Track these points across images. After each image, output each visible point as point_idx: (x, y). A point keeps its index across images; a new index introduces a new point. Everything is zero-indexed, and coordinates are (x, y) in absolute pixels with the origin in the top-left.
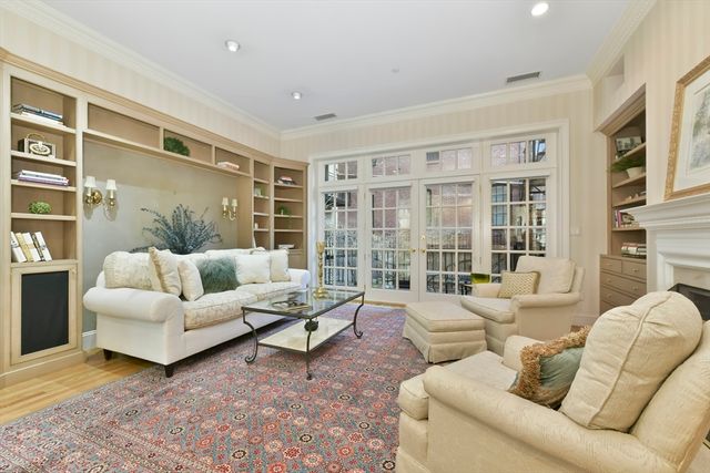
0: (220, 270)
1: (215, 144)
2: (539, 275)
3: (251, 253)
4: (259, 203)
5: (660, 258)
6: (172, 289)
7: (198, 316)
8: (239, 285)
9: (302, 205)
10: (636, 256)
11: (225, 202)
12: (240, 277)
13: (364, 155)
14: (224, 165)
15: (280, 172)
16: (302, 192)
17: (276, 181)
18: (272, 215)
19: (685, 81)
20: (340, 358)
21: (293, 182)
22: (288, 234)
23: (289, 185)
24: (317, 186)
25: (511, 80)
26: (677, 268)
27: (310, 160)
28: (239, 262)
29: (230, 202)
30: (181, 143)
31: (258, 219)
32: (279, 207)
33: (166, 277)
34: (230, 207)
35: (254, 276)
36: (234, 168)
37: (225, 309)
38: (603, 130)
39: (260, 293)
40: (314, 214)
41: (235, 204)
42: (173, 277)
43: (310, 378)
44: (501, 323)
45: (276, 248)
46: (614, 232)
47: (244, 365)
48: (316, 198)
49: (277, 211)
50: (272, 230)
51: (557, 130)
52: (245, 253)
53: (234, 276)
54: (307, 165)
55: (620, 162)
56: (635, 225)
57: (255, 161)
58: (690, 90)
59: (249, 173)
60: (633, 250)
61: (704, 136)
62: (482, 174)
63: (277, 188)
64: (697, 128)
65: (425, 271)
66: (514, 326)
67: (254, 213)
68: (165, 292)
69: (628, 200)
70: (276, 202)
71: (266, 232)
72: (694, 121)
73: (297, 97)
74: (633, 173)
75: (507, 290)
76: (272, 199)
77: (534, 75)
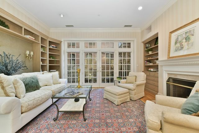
0: (33, 82)
1: (24, 27)
2: (136, 77)
3: (43, 74)
4: (43, 54)
5: (165, 72)
6: (11, 94)
7: (29, 105)
8: (41, 87)
9: (59, 56)
10: (153, 71)
11: (28, 52)
12: (41, 84)
14: (28, 37)
15: (51, 43)
16: (59, 51)
17: (49, 46)
18: (48, 59)
19: (171, 32)
20: (90, 109)
21: (56, 47)
22: (54, 66)
23: (54, 48)
24: (65, 50)
25: (126, 26)
27: (62, 40)
28: (38, 78)
29: (30, 53)
30: (5, 23)
31: (42, 60)
32: (50, 56)
33: (7, 88)
34: (29, 55)
35: (46, 83)
36: (32, 39)
37: (40, 99)
38: (143, 42)
39: (53, 90)
40: (64, 59)
41: (32, 53)
42: (11, 88)
43: (85, 120)
44: (133, 90)
46: (145, 66)
47: (53, 122)
48: (64, 54)
49: (50, 58)
50: (48, 65)
51: (133, 41)
52: (40, 74)
53: (38, 84)
54: (61, 42)
55: (147, 50)
56: (151, 64)
57: (41, 38)
58: (173, 35)
59: (39, 42)
60: (152, 70)
61: (178, 45)
62: (116, 50)
63: (50, 49)
64: (176, 43)
65: (101, 77)
66: (135, 91)
67: (41, 58)
68: (7, 96)
69: (149, 59)
70: (49, 54)
71: (45, 65)
72: (175, 41)
73: (62, 16)
74: (150, 53)
75: (129, 81)
76: (48, 53)
77: (131, 26)
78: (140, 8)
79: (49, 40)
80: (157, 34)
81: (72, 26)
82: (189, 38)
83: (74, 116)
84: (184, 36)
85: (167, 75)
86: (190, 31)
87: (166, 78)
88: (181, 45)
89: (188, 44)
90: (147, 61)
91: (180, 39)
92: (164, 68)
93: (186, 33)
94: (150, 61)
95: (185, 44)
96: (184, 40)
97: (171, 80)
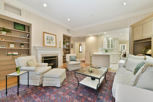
58: (45, 34)
61: (48, 41)
64: (47, 39)
82: (52, 40)
84: (50, 38)
85: (41, 55)
89: (52, 42)
97: (43, 58)
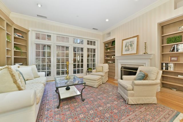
2: (103, 67)
4: (8, 44)
5: (119, 63)
9: (26, 47)
13: (54, 34)
16: (26, 41)
18: (13, 50)
19: (123, 40)
23: (21, 38)
25: (94, 29)
26: (121, 64)
27: (30, 29)
31: (8, 51)
32: (16, 46)
38: (104, 42)
39: (43, 82)
44: (103, 76)
45: (14, 64)
46: (105, 59)
48: (32, 45)
50: (13, 57)
51: (97, 40)
54: (28, 31)
55: (107, 48)
56: (109, 58)
57: (7, 23)
58: (124, 41)
59: (4, 28)
60: (110, 62)
61: (127, 48)
62: (85, 46)
63: (15, 38)
64: (126, 47)
65: (73, 69)
66: (105, 77)
67: (7, 48)
68: (20, 90)
69: (107, 54)
70: (15, 44)
71: (10, 57)
72: (125, 46)
73: (39, 6)
74: (109, 50)
75: (98, 70)
76: (13, 42)
77: (97, 29)
78: (107, 20)
79: (14, 27)
80: (115, 39)
81: (46, 17)
82: (132, 45)
83: (71, 101)
84: (130, 43)
85: (120, 65)
86: (132, 41)
87: (120, 67)
88: (128, 48)
89: (131, 48)
90: (106, 56)
91: (128, 45)
92: (119, 61)
93: (131, 42)
94: (107, 56)
95: (130, 48)
96: (130, 46)
97: (123, 68)
